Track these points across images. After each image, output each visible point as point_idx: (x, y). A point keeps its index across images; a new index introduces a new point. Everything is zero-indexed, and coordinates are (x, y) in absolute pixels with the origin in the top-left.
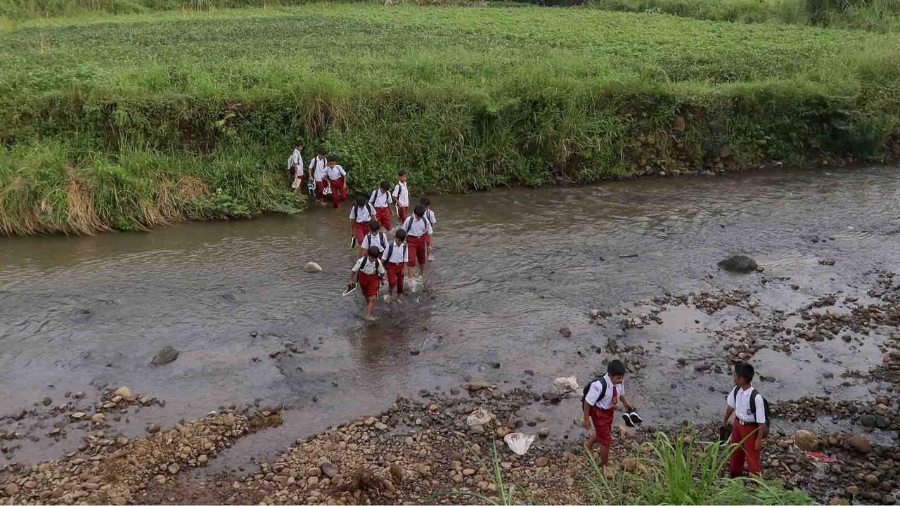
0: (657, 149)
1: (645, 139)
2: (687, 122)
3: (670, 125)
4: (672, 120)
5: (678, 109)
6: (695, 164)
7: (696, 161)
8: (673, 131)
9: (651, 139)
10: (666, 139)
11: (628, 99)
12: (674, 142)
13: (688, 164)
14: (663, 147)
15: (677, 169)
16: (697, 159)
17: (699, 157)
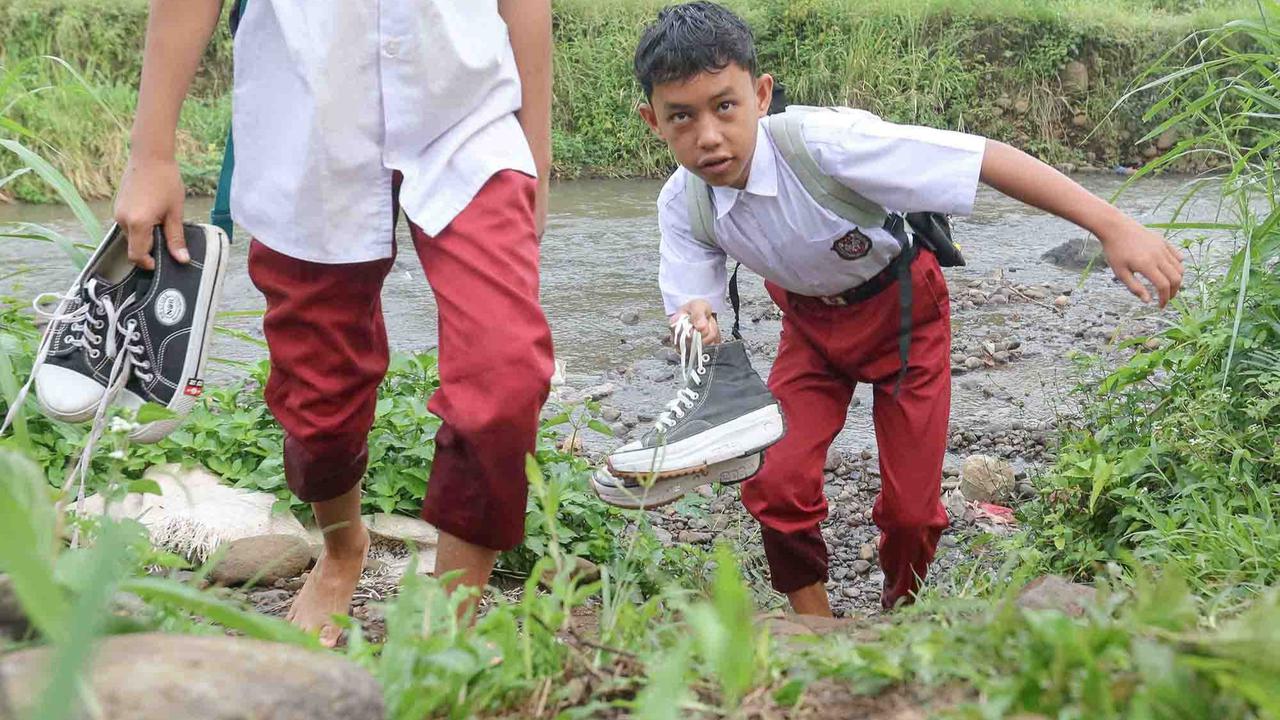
0: (1032, 122)
1: (1009, 101)
2: (1092, 74)
3: (1057, 77)
4: (1063, 67)
5: (1073, 47)
6: (1105, 156)
7: (1108, 151)
8: (1065, 89)
9: (1021, 105)
10: (1050, 103)
11: (979, 27)
12: (1066, 111)
13: (1092, 155)
14: (1043, 119)
15: (1068, 161)
16: (1109, 145)
17: (1112, 142)
